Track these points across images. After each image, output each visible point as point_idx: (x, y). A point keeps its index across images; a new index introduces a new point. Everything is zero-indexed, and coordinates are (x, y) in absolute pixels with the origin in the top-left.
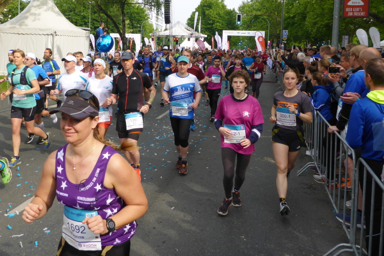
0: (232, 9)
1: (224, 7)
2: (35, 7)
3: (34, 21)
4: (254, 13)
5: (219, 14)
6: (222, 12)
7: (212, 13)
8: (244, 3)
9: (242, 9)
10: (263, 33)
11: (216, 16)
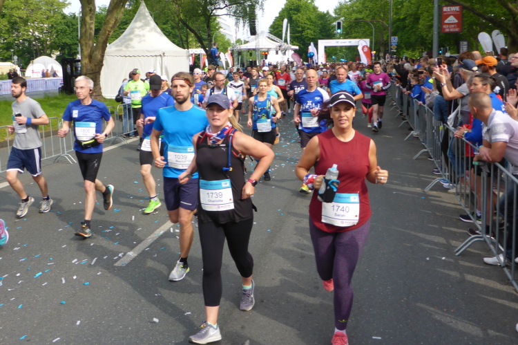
0: (325, 12)
1: (315, 9)
2: (138, 28)
3: (140, 42)
5: (309, 19)
6: (313, 17)
7: (301, 18)
10: (368, 41)
11: (307, 22)
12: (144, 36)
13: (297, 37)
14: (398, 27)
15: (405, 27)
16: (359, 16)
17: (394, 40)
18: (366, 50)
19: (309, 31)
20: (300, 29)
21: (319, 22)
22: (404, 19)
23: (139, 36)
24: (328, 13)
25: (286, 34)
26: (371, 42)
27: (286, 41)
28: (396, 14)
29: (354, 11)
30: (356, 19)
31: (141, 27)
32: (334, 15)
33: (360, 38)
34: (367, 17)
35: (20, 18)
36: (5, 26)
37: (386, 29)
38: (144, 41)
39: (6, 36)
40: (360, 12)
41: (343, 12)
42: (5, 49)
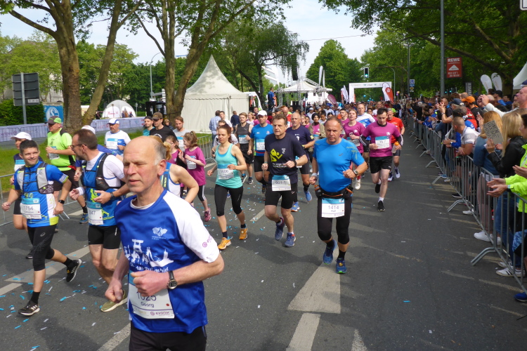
0: (354, 59)
1: (345, 56)
3: (210, 88)
4: (378, 62)
5: (340, 65)
6: (343, 63)
7: (333, 64)
8: (366, 53)
9: (365, 58)
10: (390, 83)
11: (338, 68)
12: (213, 83)
13: (330, 81)
14: (415, 71)
15: (421, 71)
16: (383, 63)
17: (412, 82)
18: (389, 91)
19: (340, 76)
20: (333, 74)
21: (349, 68)
22: (420, 64)
23: (210, 83)
24: (356, 59)
25: (322, 79)
26: (393, 84)
27: (322, 84)
28: (414, 60)
29: (378, 58)
30: (380, 65)
31: (211, 76)
32: (361, 62)
33: (383, 81)
34: (389, 63)
35: (96, 68)
36: (83, 75)
37: (405, 73)
38: (214, 87)
39: (85, 84)
40: (384, 59)
41: (368, 59)
42: (84, 94)
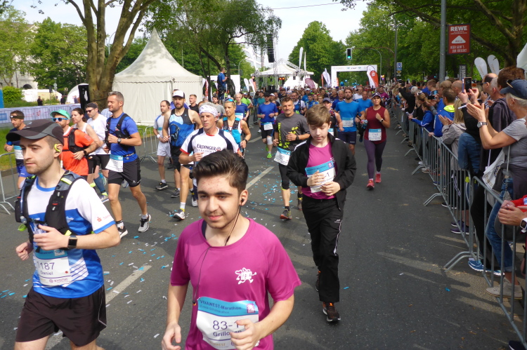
0: (339, 41)
1: (330, 39)
2: (149, 55)
3: (151, 69)
4: (364, 45)
5: (324, 48)
6: (327, 46)
7: (316, 47)
8: (352, 34)
9: (350, 40)
10: (376, 66)
11: (322, 50)
12: (155, 62)
13: (313, 64)
14: (402, 54)
15: (408, 54)
16: (369, 45)
17: (399, 66)
18: (374, 74)
19: (324, 59)
20: (316, 57)
21: (333, 51)
22: (408, 47)
23: (151, 62)
27: (302, 67)
28: (401, 42)
29: (363, 40)
30: (366, 48)
31: (152, 54)
32: (346, 44)
33: (369, 64)
34: (375, 45)
37: (392, 55)
38: (155, 67)
39: (50, 65)
41: (354, 41)
42: (49, 77)
